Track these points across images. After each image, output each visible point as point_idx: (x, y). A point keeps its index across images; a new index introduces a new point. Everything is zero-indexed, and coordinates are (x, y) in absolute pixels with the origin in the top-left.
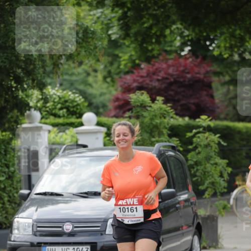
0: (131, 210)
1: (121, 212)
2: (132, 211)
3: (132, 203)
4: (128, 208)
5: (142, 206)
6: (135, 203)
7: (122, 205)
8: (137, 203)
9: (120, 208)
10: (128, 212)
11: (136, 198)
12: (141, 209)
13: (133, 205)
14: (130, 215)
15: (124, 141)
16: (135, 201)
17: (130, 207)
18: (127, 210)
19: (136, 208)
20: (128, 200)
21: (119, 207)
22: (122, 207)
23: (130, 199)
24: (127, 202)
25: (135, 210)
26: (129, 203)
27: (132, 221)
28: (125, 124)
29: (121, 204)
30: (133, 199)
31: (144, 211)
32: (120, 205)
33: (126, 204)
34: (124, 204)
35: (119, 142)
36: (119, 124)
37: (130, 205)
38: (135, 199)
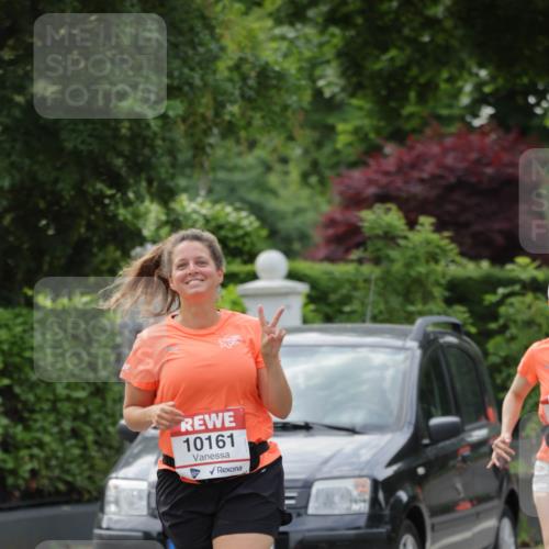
0: (217, 442)
1: (189, 450)
2: (221, 444)
3: (219, 425)
4: (209, 438)
5: (244, 431)
6: (227, 424)
7: (194, 432)
8: (234, 425)
9: (187, 441)
10: (211, 447)
11: (229, 410)
12: (242, 439)
13: (224, 428)
14: (217, 455)
15: (199, 277)
16: (228, 418)
17: (214, 435)
18: (206, 443)
19: (231, 436)
20: (207, 417)
21: (185, 438)
22: (192, 438)
23: (214, 415)
24: (205, 424)
25: (228, 441)
26: (210, 426)
27: (223, 471)
28: (197, 238)
29: (190, 429)
30: (220, 415)
31: (250, 443)
32: (187, 433)
33: (203, 428)
34: (197, 427)
35: (184, 280)
36: (183, 239)
37: (215, 429)
38: (227, 414)
